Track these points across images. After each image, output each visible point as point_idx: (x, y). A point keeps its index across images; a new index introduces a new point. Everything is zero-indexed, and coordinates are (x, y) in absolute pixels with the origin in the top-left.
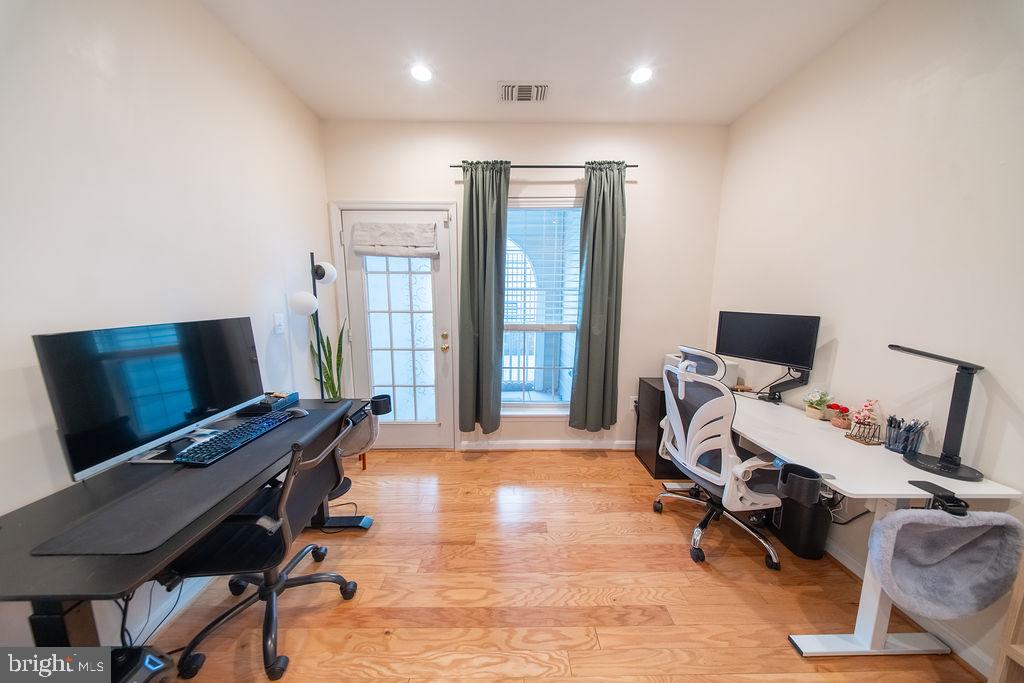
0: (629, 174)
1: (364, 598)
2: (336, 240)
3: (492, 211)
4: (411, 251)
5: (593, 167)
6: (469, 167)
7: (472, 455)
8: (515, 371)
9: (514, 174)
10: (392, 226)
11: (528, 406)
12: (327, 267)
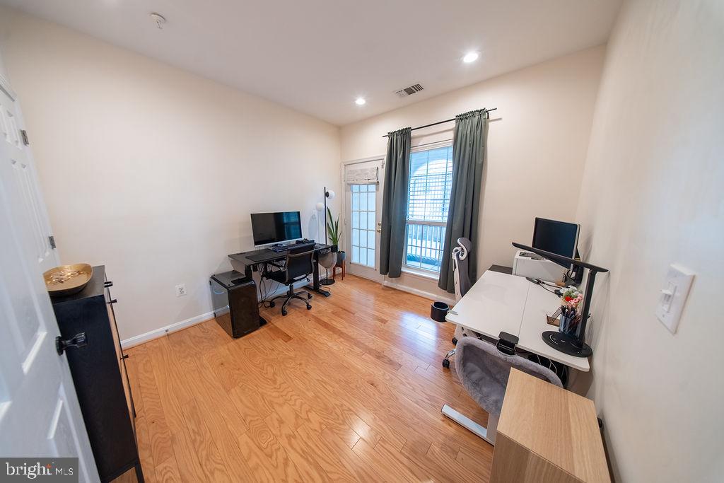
0: (492, 115)
1: (312, 311)
2: (343, 177)
3: (400, 157)
4: (367, 182)
5: (461, 118)
6: (391, 135)
7: (387, 288)
8: (414, 248)
9: (413, 133)
10: (361, 170)
11: (423, 271)
12: (331, 193)
